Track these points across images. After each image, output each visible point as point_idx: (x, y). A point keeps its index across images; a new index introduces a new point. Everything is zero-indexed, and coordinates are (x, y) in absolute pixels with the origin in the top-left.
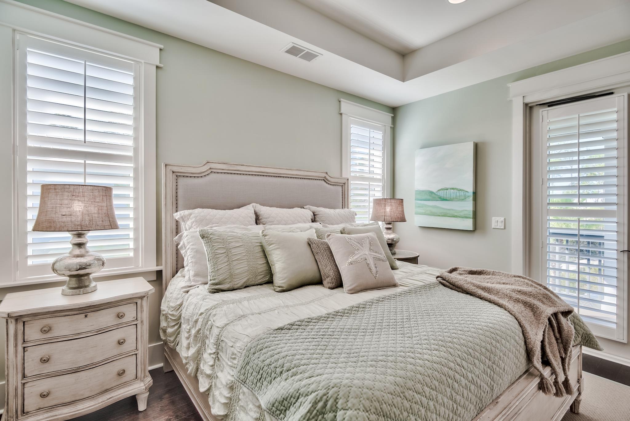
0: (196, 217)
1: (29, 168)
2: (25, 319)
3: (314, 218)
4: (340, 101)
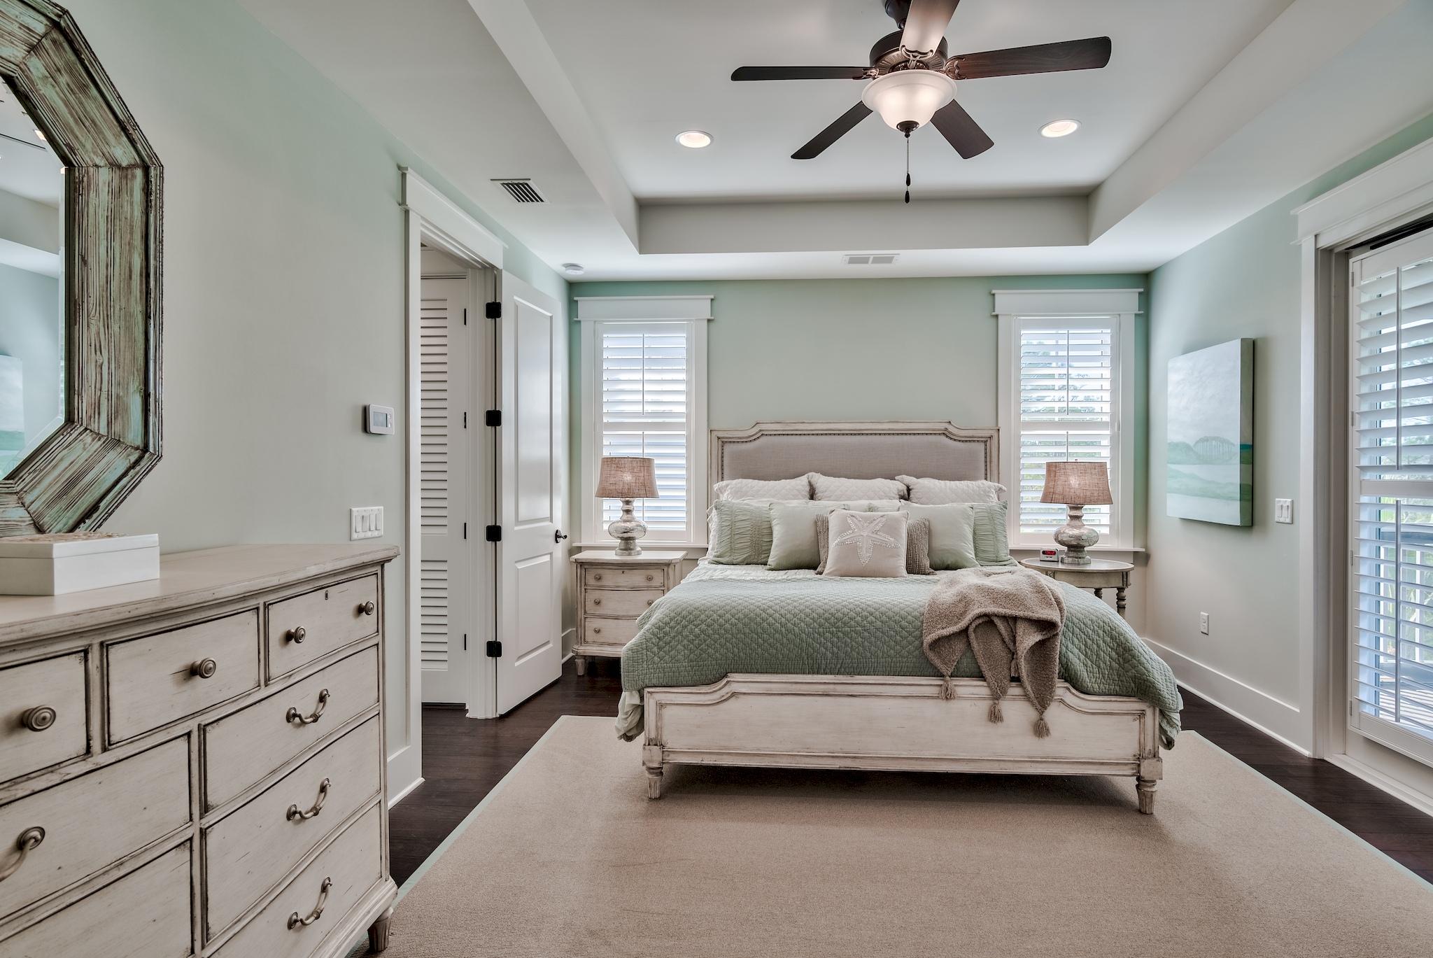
0: (731, 488)
1: (606, 442)
2: (586, 567)
3: (907, 496)
4: (994, 295)
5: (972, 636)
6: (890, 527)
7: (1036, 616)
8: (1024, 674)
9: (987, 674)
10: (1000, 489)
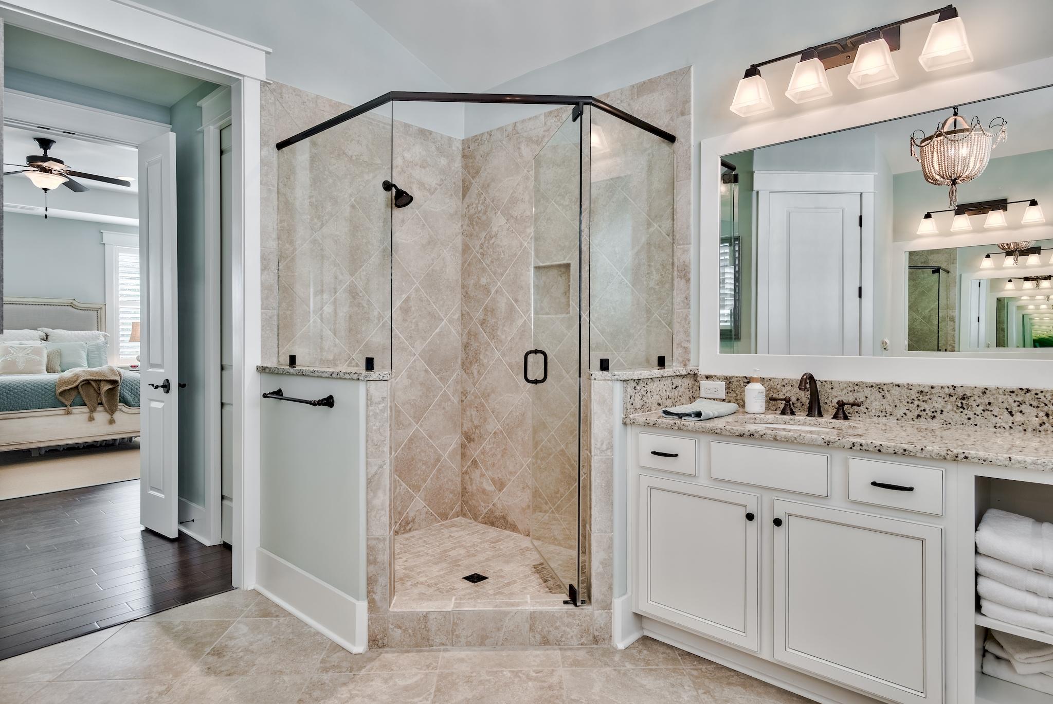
3: (46, 338)
4: (102, 233)
5: (80, 389)
6: (37, 351)
7: (109, 379)
8: (104, 400)
9: (87, 403)
10: (106, 335)
